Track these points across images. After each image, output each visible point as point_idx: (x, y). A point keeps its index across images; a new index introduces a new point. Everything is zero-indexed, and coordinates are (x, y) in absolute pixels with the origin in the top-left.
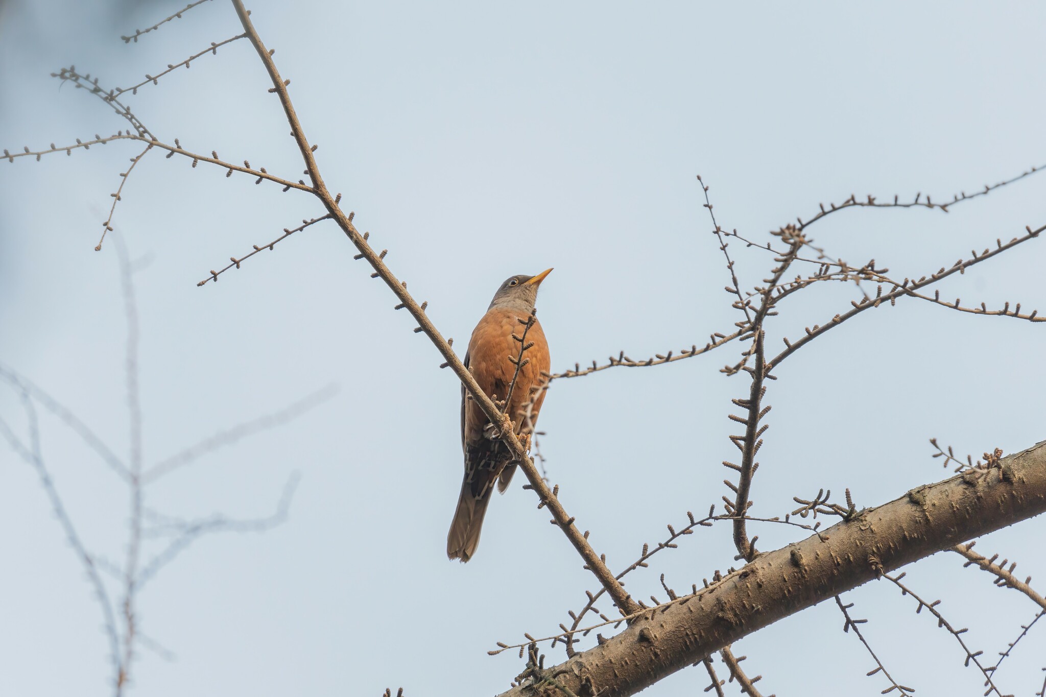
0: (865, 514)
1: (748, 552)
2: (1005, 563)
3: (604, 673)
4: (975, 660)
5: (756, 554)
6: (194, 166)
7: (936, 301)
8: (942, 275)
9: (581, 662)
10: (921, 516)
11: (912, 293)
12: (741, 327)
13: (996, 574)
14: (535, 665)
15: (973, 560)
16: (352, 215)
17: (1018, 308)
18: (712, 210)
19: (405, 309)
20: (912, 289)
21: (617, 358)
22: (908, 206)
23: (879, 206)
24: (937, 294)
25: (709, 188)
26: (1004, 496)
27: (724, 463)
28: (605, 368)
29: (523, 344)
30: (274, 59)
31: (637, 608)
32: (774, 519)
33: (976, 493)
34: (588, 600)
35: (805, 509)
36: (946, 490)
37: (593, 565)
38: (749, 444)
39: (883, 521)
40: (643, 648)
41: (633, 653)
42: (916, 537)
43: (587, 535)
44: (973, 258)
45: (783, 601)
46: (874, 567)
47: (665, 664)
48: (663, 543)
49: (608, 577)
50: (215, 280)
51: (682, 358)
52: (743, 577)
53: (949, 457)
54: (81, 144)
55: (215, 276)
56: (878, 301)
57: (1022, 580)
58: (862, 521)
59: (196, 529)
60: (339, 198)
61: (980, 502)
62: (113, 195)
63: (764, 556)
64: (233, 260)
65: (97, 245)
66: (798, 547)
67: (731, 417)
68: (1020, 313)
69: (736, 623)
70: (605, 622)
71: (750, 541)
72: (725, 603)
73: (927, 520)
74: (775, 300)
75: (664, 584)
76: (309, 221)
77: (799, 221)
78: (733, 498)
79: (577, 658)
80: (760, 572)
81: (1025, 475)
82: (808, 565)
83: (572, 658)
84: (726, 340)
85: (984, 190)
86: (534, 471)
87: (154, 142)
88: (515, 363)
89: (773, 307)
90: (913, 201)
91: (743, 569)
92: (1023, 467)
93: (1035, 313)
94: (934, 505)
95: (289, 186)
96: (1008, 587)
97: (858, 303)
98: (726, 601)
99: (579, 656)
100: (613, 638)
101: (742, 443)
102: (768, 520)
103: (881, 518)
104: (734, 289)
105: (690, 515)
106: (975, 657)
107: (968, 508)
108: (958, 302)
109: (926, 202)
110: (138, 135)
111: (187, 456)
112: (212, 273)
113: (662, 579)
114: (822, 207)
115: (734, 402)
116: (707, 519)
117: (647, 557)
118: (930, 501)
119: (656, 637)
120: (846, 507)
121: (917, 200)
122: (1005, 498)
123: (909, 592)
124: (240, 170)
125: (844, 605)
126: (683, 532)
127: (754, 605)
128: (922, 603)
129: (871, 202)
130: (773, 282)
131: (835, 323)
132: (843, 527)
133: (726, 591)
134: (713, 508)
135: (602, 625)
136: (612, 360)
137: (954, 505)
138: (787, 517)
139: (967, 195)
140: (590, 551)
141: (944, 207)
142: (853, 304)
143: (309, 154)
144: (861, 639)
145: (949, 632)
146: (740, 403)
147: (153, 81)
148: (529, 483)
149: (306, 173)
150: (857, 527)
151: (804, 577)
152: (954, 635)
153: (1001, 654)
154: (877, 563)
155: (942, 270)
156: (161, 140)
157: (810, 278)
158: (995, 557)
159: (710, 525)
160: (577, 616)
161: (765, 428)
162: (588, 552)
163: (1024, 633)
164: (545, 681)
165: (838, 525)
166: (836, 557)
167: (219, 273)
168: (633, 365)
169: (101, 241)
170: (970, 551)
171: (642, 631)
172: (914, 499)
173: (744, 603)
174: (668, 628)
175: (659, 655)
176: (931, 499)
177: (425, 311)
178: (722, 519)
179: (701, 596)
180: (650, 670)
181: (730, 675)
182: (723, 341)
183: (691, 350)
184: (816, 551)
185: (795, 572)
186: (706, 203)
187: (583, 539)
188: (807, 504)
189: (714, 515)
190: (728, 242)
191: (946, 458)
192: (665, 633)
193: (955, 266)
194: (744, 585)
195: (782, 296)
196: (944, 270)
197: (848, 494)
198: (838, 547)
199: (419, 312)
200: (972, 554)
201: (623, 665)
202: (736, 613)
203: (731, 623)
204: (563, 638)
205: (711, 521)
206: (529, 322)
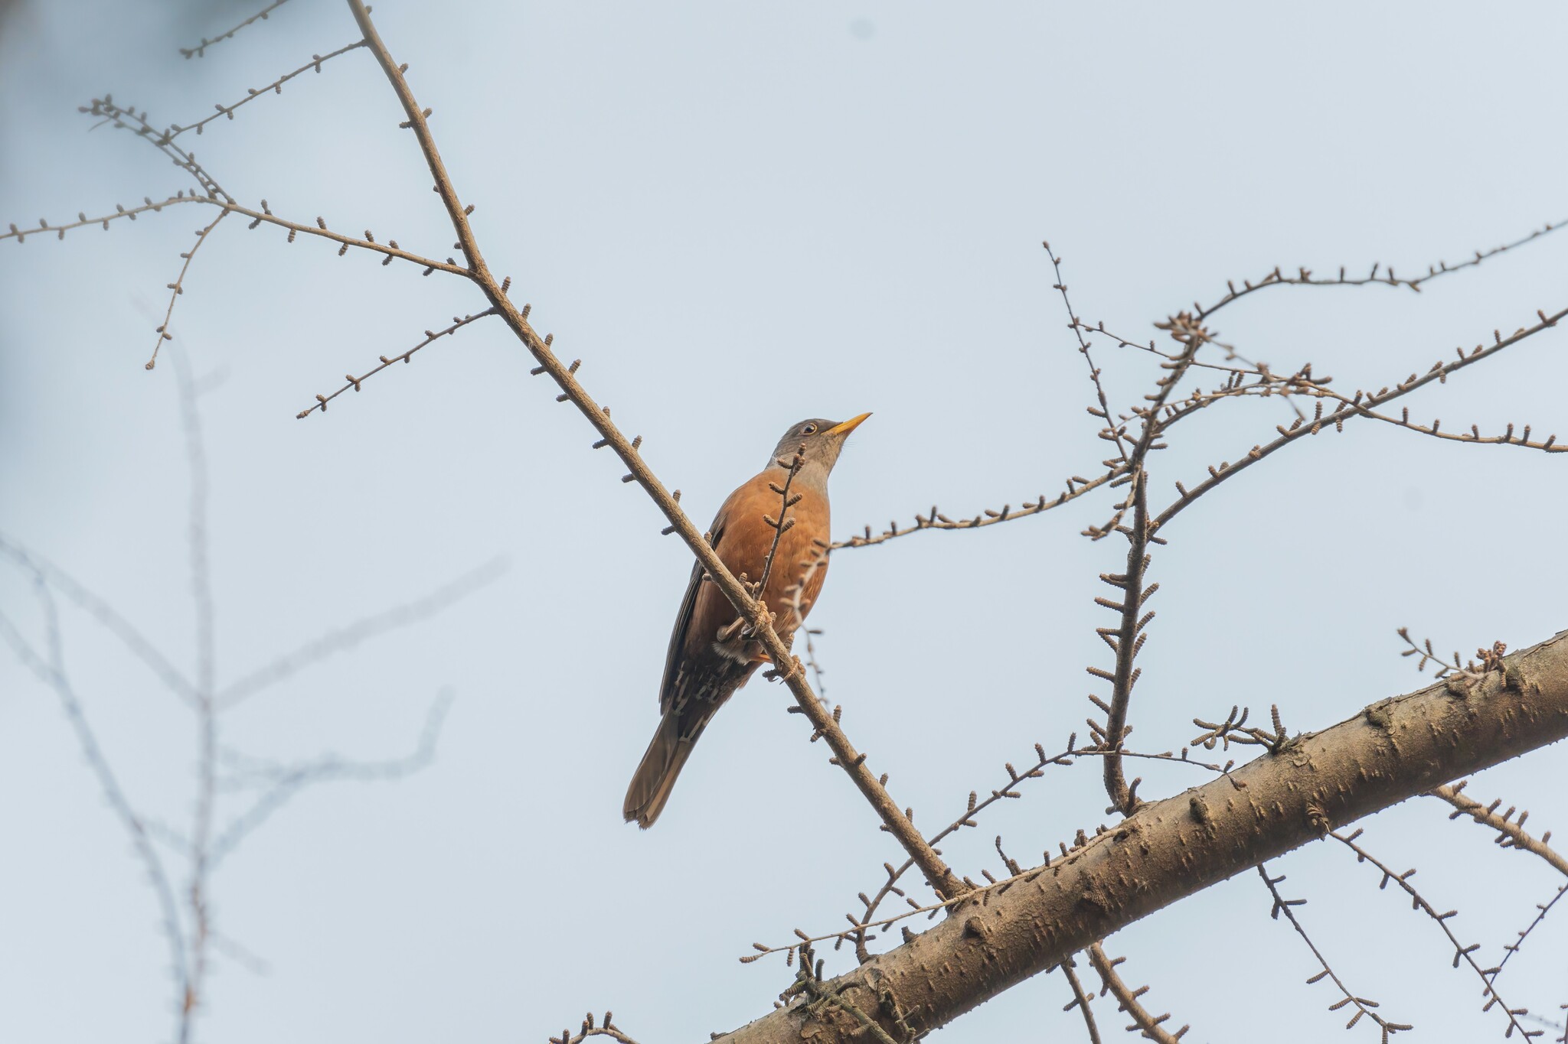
0: (1301, 743)
1: (1128, 804)
2: (1511, 811)
3: (913, 986)
4: (1468, 958)
5: (1138, 804)
6: (290, 240)
7: (1404, 423)
8: (1413, 384)
9: (878, 970)
10: (1385, 744)
11: (1368, 412)
12: (1112, 467)
13: (1498, 829)
14: (809, 975)
15: (1464, 808)
16: (527, 309)
17: (1527, 432)
18: (1067, 292)
19: (608, 448)
20: (1368, 406)
21: (927, 516)
22: (1359, 283)
23: (1317, 283)
24: (1405, 413)
25: (1062, 261)
26: (1509, 712)
27: (1088, 670)
28: (910, 532)
29: (785, 498)
30: (407, 78)
31: (961, 888)
32: (1165, 754)
33: (1467, 708)
34: (888, 877)
35: (1210, 736)
36: (1422, 705)
37: (893, 824)
38: (1127, 641)
39: (1328, 754)
40: (971, 947)
41: (956, 955)
42: (1378, 775)
43: (884, 779)
44: (1458, 359)
45: (1179, 874)
46: (1315, 822)
47: (1004, 971)
48: (999, 790)
49: (917, 842)
50: (324, 409)
51: (1025, 515)
52: (1119, 839)
53: (1426, 656)
54: (123, 213)
55: (323, 403)
56: (1318, 426)
57: (1537, 838)
58: (1296, 752)
59: (296, 777)
60: (506, 284)
61: (1473, 723)
62: (170, 286)
63: (1150, 807)
64: (349, 379)
65: (148, 361)
66: (1201, 793)
67: (1099, 602)
68: (1530, 440)
69: (1110, 909)
70: (915, 909)
71: (1129, 786)
72: (1093, 879)
73: (1393, 749)
74: (1162, 426)
75: (1000, 852)
76: (463, 319)
77: (1197, 307)
78: (1103, 721)
79: (872, 964)
80: (1145, 831)
81: (1540, 681)
82: (1216, 820)
83: (865, 964)
84: (1089, 486)
85: (1474, 258)
86: (805, 686)
87: (231, 205)
88: (774, 526)
89: (1160, 437)
90: (1367, 276)
91: (1119, 827)
92: (1537, 668)
93: (1552, 440)
94: (1404, 727)
95: (432, 267)
96: (1517, 848)
97: (1287, 428)
98: (1094, 875)
99: (875, 960)
100: (925, 933)
101: (1116, 639)
102: (1156, 757)
103: (1325, 748)
104: (1101, 410)
105: (1039, 749)
106: (1469, 954)
107: (1455, 730)
108: (1436, 425)
109: (1387, 277)
110: (206, 196)
112: (319, 398)
113: (998, 845)
114: (1230, 286)
115: (1103, 578)
116: (1065, 755)
117: (976, 811)
118: (1399, 721)
119: (990, 930)
120: (1272, 732)
121: (1373, 274)
122: (1510, 715)
123: (1368, 857)
124: (359, 244)
126: (1029, 774)
127: (1136, 881)
128: (1387, 874)
129: (1304, 278)
130: (1160, 400)
131: (1252, 459)
132: (1269, 763)
133: (1094, 861)
134: (1073, 738)
135: (909, 915)
136: (919, 520)
137: (1434, 727)
138: (1185, 752)
139: (1448, 266)
140: (889, 804)
141: (1414, 285)
142: (1280, 429)
143: (462, 219)
144: (1298, 928)
145: (1430, 916)
146: (1113, 580)
147: (226, 114)
148: (797, 704)
149: (457, 246)
150: (1288, 762)
151: (1211, 838)
152: (1436, 921)
153: (1507, 948)
154: (1320, 816)
155: (1413, 378)
156: (240, 204)
157: (1214, 393)
158: (1496, 804)
159: (1068, 763)
160: (871, 900)
161: (1150, 616)
162: (886, 805)
163: (1542, 916)
164: (825, 999)
165: (1260, 759)
166: (1258, 807)
167: (329, 399)
168: (951, 527)
169: (155, 355)
170: (1458, 795)
171: (969, 921)
172: (1373, 719)
173: (1121, 879)
174: (1009, 916)
175: (995, 958)
176: (1400, 719)
177: (638, 450)
178: (1087, 754)
179: (1057, 869)
180: (981, 980)
181: (1101, 985)
182: (1085, 488)
183: (1037, 502)
184: (1229, 800)
185: (1196, 830)
186: (1058, 283)
187: (879, 786)
188: (1214, 729)
189: (1075, 749)
190: (1091, 341)
191: (1422, 656)
192: (1004, 925)
193: (1431, 371)
194: (1120, 851)
195: (1172, 420)
196: (1415, 378)
197: (1275, 713)
198: (1262, 792)
199: (629, 451)
200: (1462, 799)
201: (942, 973)
202: (1110, 893)
203: (1102, 908)
204: (851, 934)
205: (1071, 757)
206: (794, 465)
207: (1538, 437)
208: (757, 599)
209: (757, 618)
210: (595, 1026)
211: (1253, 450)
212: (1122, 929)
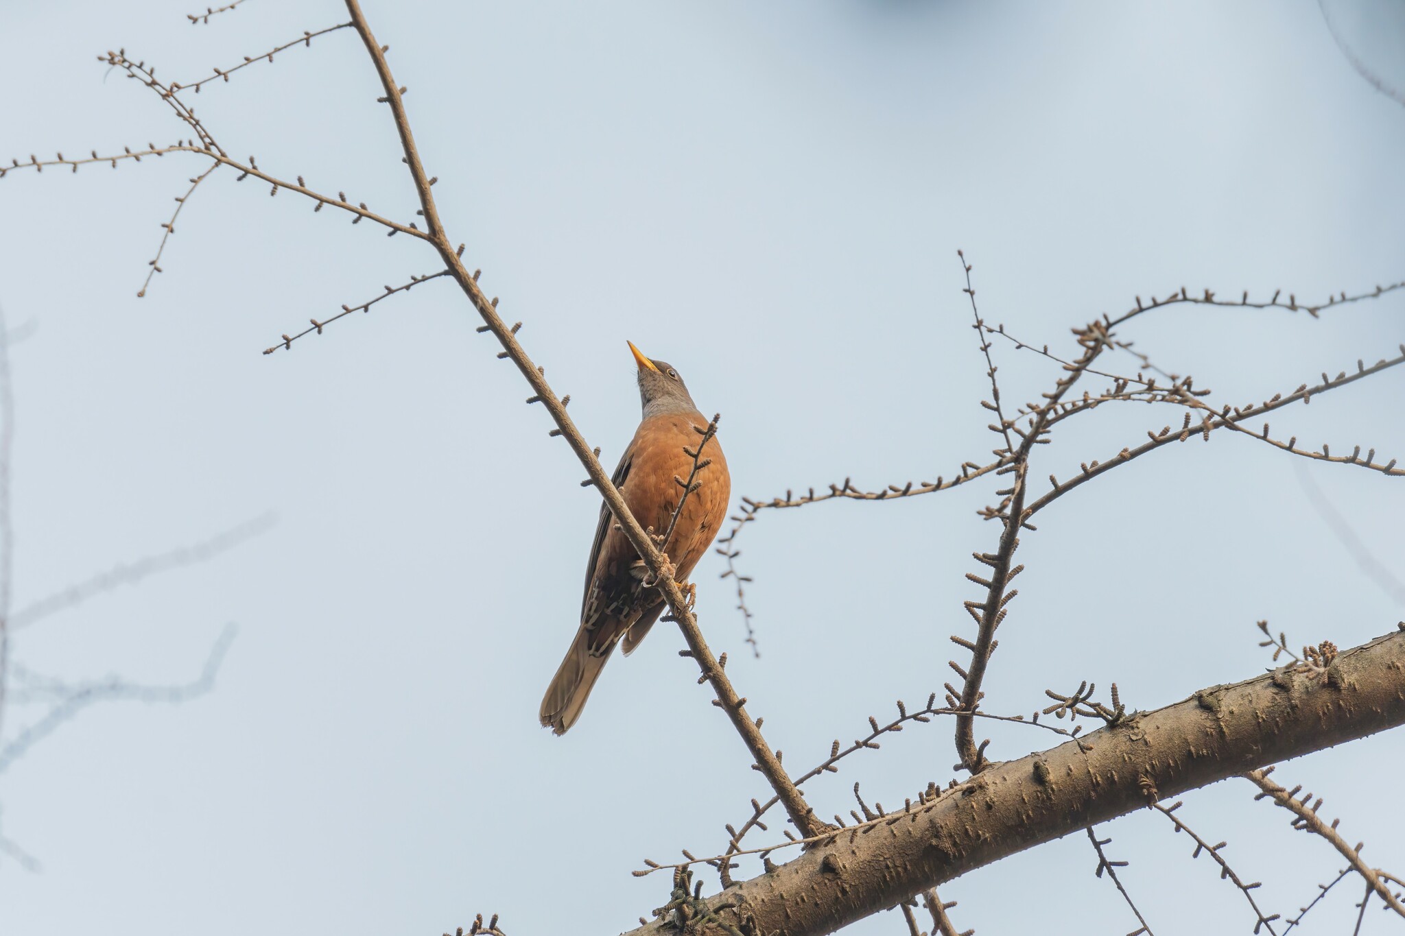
0: (1137, 720)
1: (974, 761)
2: (1308, 797)
3: (771, 912)
4: (1269, 927)
5: (985, 763)
6: (273, 194)
7: (1264, 438)
8: (1276, 403)
9: (741, 895)
10: (1214, 727)
11: (1234, 425)
12: (1001, 456)
13: (1296, 813)
14: (687, 894)
15: (1269, 791)
16: (478, 273)
17: (1371, 454)
18: (974, 296)
19: (540, 404)
20: (1234, 419)
21: (840, 486)
22: (1260, 306)
23: (1220, 304)
24: (1266, 429)
25: (973, 268)
26: (1328, 706)
27: (952, 638)
28: (825, 498)
29: (696, 461)
30: (388, 58)
31: (820, 827)
32: (1017, 718)
33: (1290, 700)
34: (753, 812)
35: (1060, 706)
36: (1249, 694)
37: (765, 764)
38: (991, 614)
39: (1162, 731)
40: (826, 881)
41: (813, 887)
42: (1205, 754)
43: (759, 723)
44: (1322, 383)
45: (1020, 829)
46: (1145, 791)
47: (855, 905)
48: (861, 740)
49: (785, 782)
50: (288, 347)
51: (924, 492)
52: (967, 793)
53: (1280, 648)
54: (129, 155)
55: (288, 342)
56: (1186, 434)
57: (1327, 823)
58: (1133, 728)
59: (85, 694)
60: (461, 249)
61: (1294, 713)
62: (164, 226)
63: (996, 767)
64: (313, 322)
65: (140, 289)
66: (1043, 758)
67: (969, 577)
68: (1373, 462)
69: (954, 855)
70: (790, 841)
71: (977, 746)
72: (942, 827)
73: (1221, 732)
74: (1050, 423)
75: (858, 797)
76: (419, 278)
77: (1106, 317)
78: (960, 686)
79: (735, 889)
80: (991, 788)
81: (1357, 681)
82: (1056, 783)
83: (729, 889)
84: (980, 472)
85: (1374, 290)
86: (697, 632)
87: (223, 158)
88: (683, 486)
89: (1049, 432)
90: (1269, 300)
91: (968, 783)
92: (1356, 669)
93: (1393, 463)
94: (1232, 713)
95: (396, 229)
96: (1308, 831)
97: (1157, 434)
98: (943, 825)
99: (738, 887)
100: (785, 865)
101: (980, 612)
102: (1009, 719)
103: (1159, 726)
104: (994, 404)
105: (900, 706)
106: (1269, 923)
107: (1278, 719)
108: (1293, 441)
109: (1288, 302)
110: (203, 147)
111: (74, 596)
112: (285, 338)
113: (856, 790)
114: (1138, 301)
115: (976, 556)
116: (924, 712)
117: (838, 758)
118: (1228, 706)
119: (845, 867)
120: (1110, 707)
121: (1274, 300)
122: (1328, 710)
123: (1184, 828)
124: (333, 203)
125: (1098, 840)
126: (890, 728)
127: (980, 832)
128: (1201, 845)
129: (1208, 298)
130: (1055, 398)
131: (1122, 459)
132: (1107, 735)
133: (943, 812)
134: (932, 698)
135: (786, 846)
136: (833, 488)
137: (1259, 714)
138: (1036, 716)
139: (1348, 296)
140: (763, 745)
141: (1313, 311)
142: (1151, 435)
143: (426, 188)
144: (1120, 887)
145: (1236, 886)
146: (985, 559)
147: (222, 77)
148: (688, 648)
149: (419, 213)
150: (1125, 736)
151: (1051, 799)
152: (1241, 890)
153: (1288, 921)
154: (1150, 787)
155: (1277, 397)
156: (231, 157)
157: (1102, 396)
158: (1297, 790)
159: (926, 720)
160: (737, 832)
161: (1013, 594)
162: (760, 746)
163: (1322, 896)
164: (703, 917)
165: (1099, 731)
166: (1094, 774)
167: (293, 339)
168: (861, 497)
169: (146, 285)
170: (1266, 779)
171: (826, 858)
172: (1204, 703)
173: (966, 830)
174: (863, 856)
175: (848, 892)
176: (1228, 704)
177: (566, 408)
178: (944, 713)
179: (915, 815)
180: (834, 911)
181: (932, 925)
182: (977, 473)
183: (935, 482)
184: (1069, 766)
185: (1038, 791)
186: (967, 288)
187: (755, 728)
188: (1064, 701)
189: (933, 708)
190: (992, 342)
191: (1277, 648)
192: (858, 863)
193: (1296, 392)
194: (967, 805)
195: (1059, 418)
196: (1280, 398)
197: (1114, 690)
198: (1100, 761)
199: (559, 409)
200: (1268, 782)
201: (799, 902)
202: (955, 842)
203: (947, 854)
204: (717, 861)
205: (929, 715)
206: (708, 432)
207: (1380, 460)
208: (660, 550)
209: (660, 567)
210: (483, 926)
211: (1122, 452)
212: (963, 875)
